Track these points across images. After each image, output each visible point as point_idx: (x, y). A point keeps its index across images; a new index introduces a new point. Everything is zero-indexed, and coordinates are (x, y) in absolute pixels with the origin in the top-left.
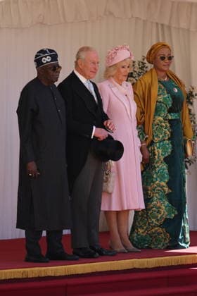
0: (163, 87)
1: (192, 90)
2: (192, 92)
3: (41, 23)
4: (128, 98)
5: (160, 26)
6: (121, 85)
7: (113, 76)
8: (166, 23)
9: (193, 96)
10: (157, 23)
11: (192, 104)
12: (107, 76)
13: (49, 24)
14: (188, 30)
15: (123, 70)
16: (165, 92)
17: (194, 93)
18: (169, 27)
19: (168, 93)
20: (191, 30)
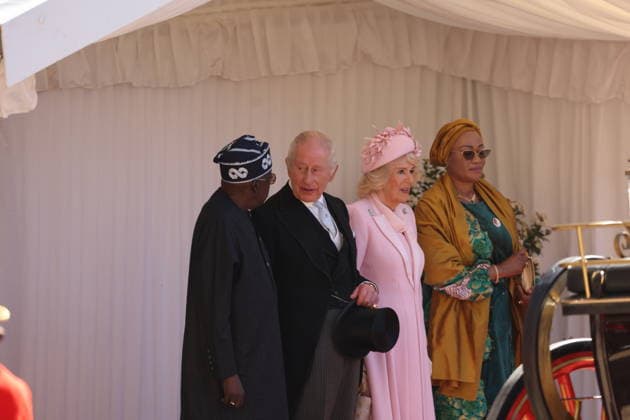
0: (472, 218)
1: (538, 222)
2: (539, 227)
3: (219, 78)
4: (407, 240)
5: (469, 85)
6: (393, 211)
7: (376, 192)
8: (483, 78)
9: (541, 235)
10: (464, 79)
11: (538, 252)
12: (366, 191)
13: (236, 79)
14: (529, 94)
15: (400, 178)
16: (478, 227)
17: (543, 230)
18: (488, 87)
19: (483, 230)
20: (535, 93)
